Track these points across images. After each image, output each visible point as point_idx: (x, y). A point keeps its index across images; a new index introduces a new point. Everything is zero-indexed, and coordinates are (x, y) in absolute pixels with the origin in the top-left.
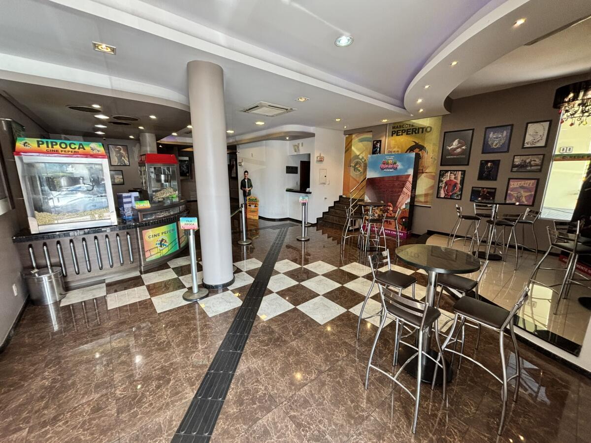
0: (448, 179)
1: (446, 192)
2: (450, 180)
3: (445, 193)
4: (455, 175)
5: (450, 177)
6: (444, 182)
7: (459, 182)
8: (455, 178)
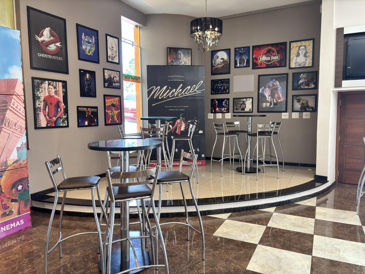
0: (47, 94)
1: (48, 117)
2: (50, 96)
3: (47, 120)
4: (55, 88)
5: (49, 92)
6: (42, 99)
7: (61, 99)
8: (56, 92)
